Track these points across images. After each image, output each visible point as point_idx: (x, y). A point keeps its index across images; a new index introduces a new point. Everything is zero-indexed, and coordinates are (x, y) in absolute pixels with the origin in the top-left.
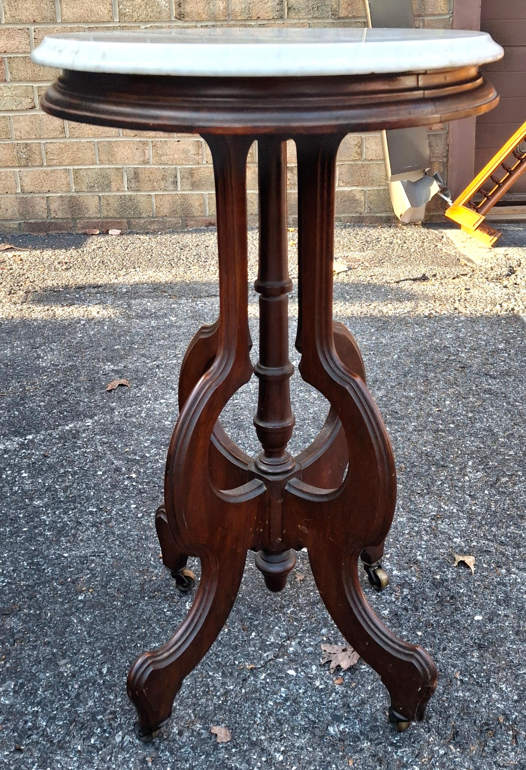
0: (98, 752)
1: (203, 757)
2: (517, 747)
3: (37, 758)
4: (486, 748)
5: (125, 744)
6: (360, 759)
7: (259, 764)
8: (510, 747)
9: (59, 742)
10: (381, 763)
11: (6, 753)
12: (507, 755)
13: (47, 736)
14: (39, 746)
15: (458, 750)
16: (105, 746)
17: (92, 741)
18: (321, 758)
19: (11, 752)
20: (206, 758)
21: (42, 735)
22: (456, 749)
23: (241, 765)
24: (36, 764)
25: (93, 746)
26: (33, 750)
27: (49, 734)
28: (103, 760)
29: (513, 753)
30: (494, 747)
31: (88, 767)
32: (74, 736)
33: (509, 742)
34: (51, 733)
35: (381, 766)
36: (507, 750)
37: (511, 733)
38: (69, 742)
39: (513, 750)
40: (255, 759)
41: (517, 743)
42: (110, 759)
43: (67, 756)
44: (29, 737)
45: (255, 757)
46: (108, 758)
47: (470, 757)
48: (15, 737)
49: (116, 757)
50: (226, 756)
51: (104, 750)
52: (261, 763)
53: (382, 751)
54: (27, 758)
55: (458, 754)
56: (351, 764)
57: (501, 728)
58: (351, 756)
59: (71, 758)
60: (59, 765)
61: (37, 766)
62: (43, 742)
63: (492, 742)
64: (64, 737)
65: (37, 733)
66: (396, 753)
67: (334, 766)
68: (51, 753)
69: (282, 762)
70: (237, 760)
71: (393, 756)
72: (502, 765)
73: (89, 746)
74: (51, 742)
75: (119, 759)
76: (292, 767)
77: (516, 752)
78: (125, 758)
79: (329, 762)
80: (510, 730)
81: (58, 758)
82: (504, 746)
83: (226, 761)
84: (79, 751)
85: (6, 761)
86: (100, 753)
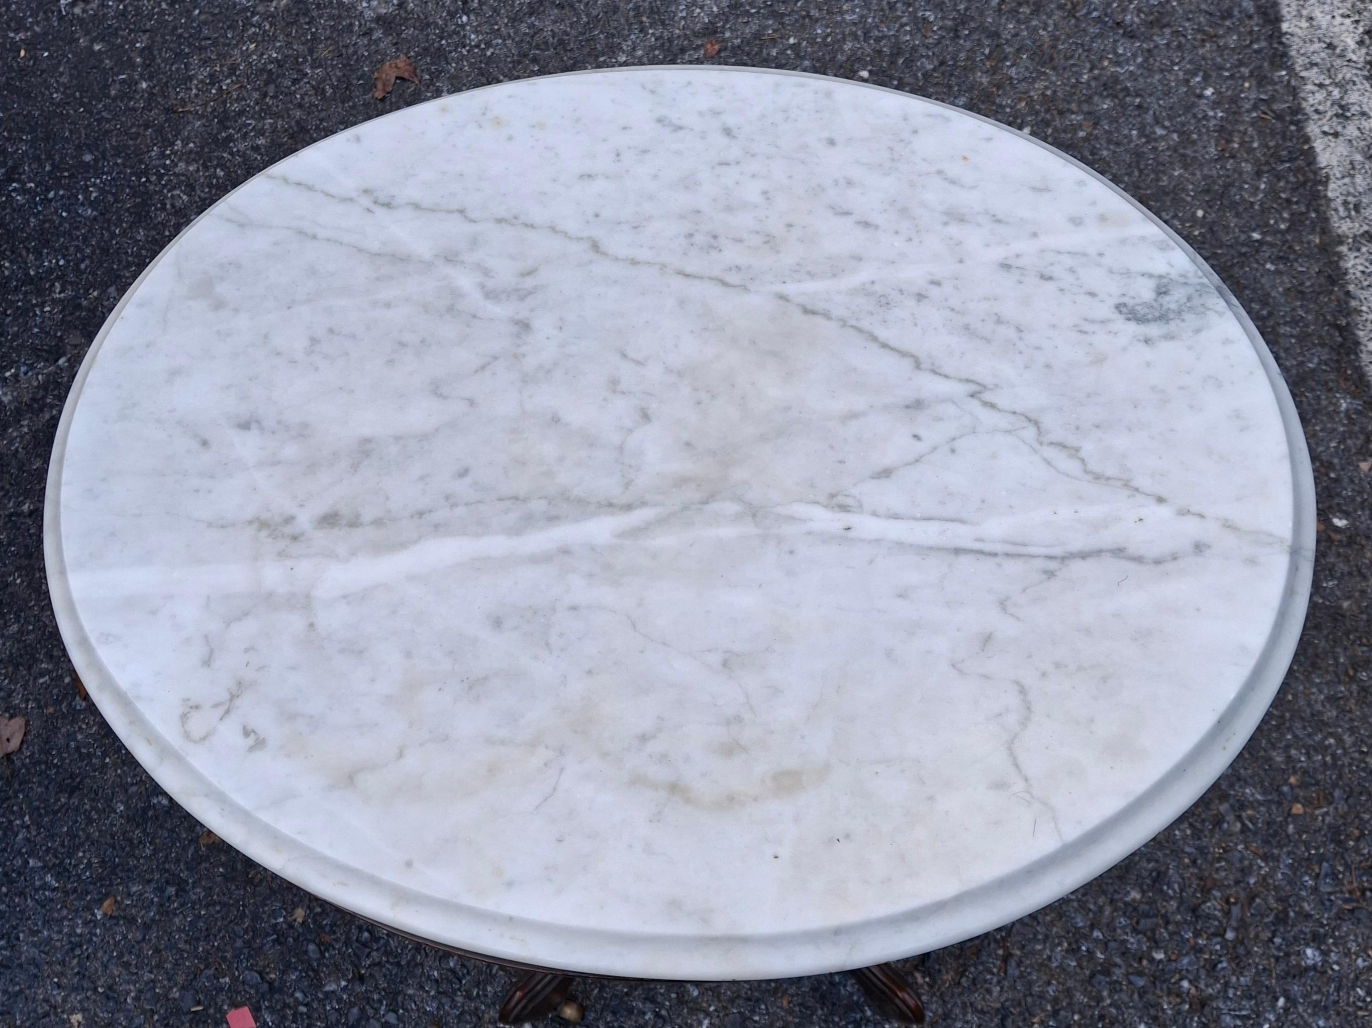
0: (461, 982)
1: (596, 991)
2: (1004, 979)
3: (384, 989)
4: (963, 980)
5: (494, 971)
6: (798, 995)
7: (667, 1003)
8: (995, 980)
9: (409, 963)
10: (824, 1003)
11: (343, 983)
12: (989, 991)
13: (391, 953)
14: (384, 970)
15: (927, 979)
16: (468, 973)
17: (452, 964)
18: (746, 993)
19: (348, 981)
20: (600, 991)
21: (385, 951)
22: (924, 977)
23: (644, 1003)
24: (385, 1003)
25: (452, 971)
26: (377, 976)
27: (394, 950)
28: (469, 997)
29: (998, 988)
30: (974, 979)
31: (451, 1007)
32: (426, 954)
33: (995, 970)
34: (396, 948)
35: (822, 1009)
36: (990, 983)
37: (1000, 952)
38: (422, 964)
39: (999, 982)
40: (662, 994)
41: (1005, 972)
42: (478, 993)
43: (422, 988)
44: (368, 956)
45: (662, 991)
46: (475, 993)
47: (941, 994)
48: (350, 956)
49: (485, 990)
50: (625, 990)
51: (468, 978)
52: (669, 1001)
53: (826, 982)
54: (371, 992)
55: (926, 987)
56: (785, 1003)
57: (989, 944)
58: (787, 989)
59: (427, 992)
60: (413, 1005)
61: (387, 1005)
62: (387, 965)
63: (973, 969)
64: (414, 958)
65: (378, 950)
66: (845, 986)
67: (763, 1007)
68: (401, 982)
69: (697, 997)
70: (639, 995)
71: (840, 990)
72: (979, 1007)
73: (448, 970)
74: (398, 964)
75: (490, 995)
76: (710, 1006)
77: (1002, 988)
78: (495, 993)
79: (757, 1000)
80: (1000, 947)
81: (410, 992)
82: (988, 977)
83: (626, 999)
84: (437, 981)
85: (345, 997)
86: (464, 982)
